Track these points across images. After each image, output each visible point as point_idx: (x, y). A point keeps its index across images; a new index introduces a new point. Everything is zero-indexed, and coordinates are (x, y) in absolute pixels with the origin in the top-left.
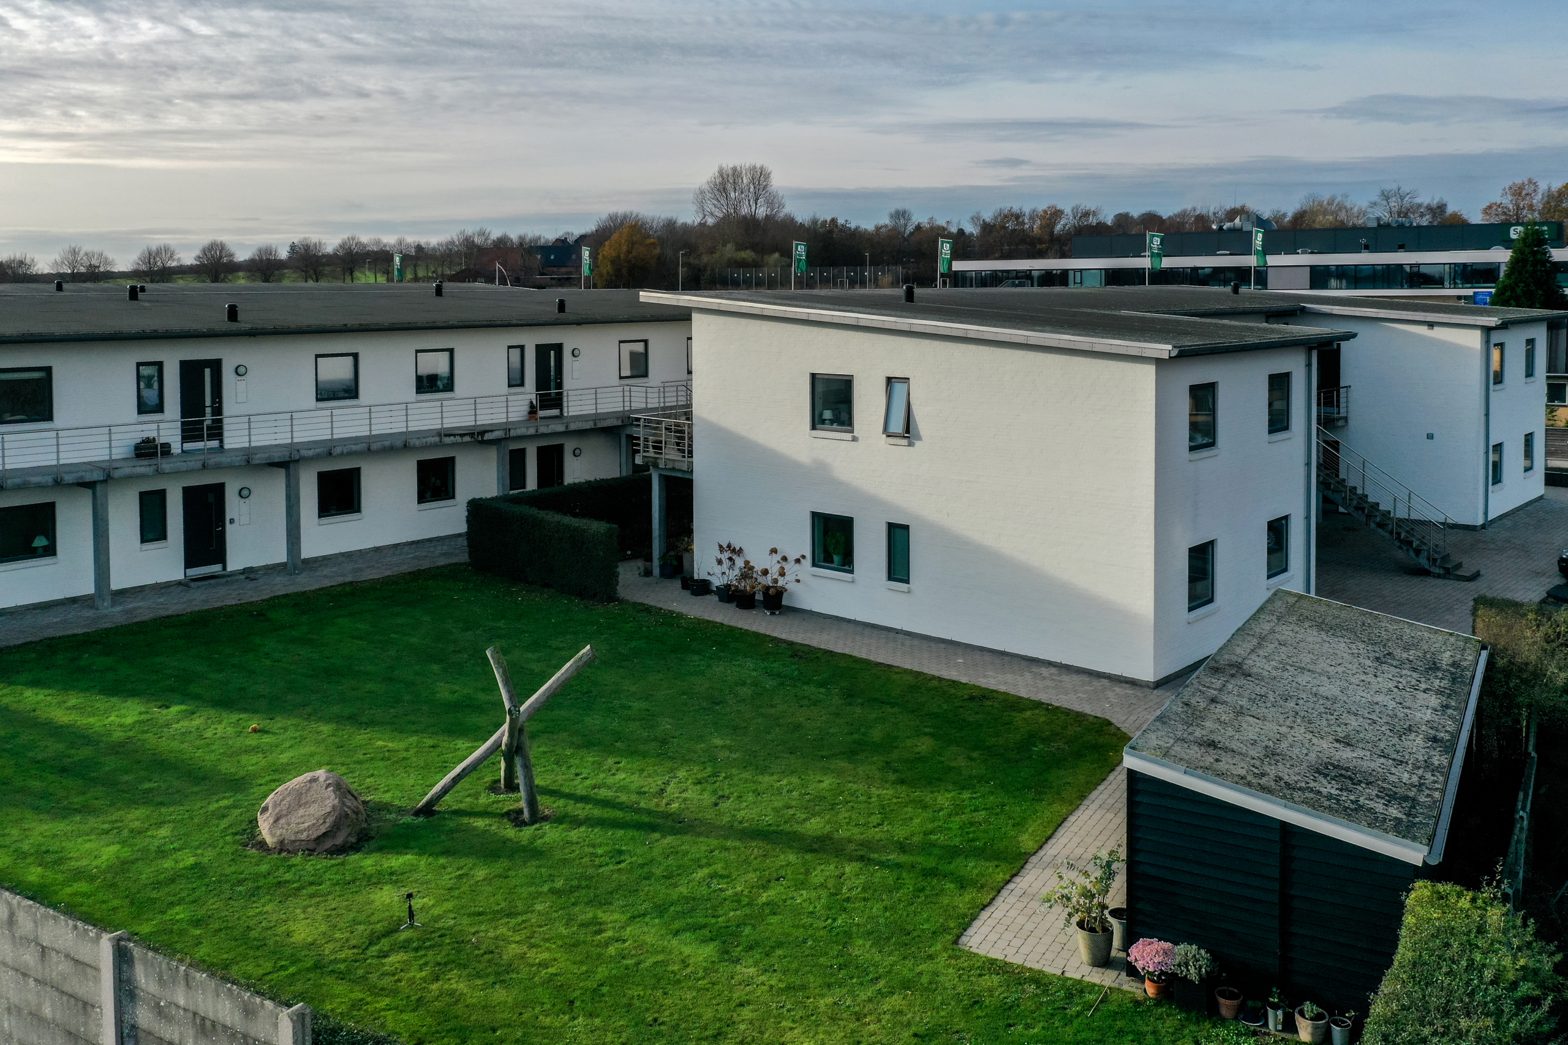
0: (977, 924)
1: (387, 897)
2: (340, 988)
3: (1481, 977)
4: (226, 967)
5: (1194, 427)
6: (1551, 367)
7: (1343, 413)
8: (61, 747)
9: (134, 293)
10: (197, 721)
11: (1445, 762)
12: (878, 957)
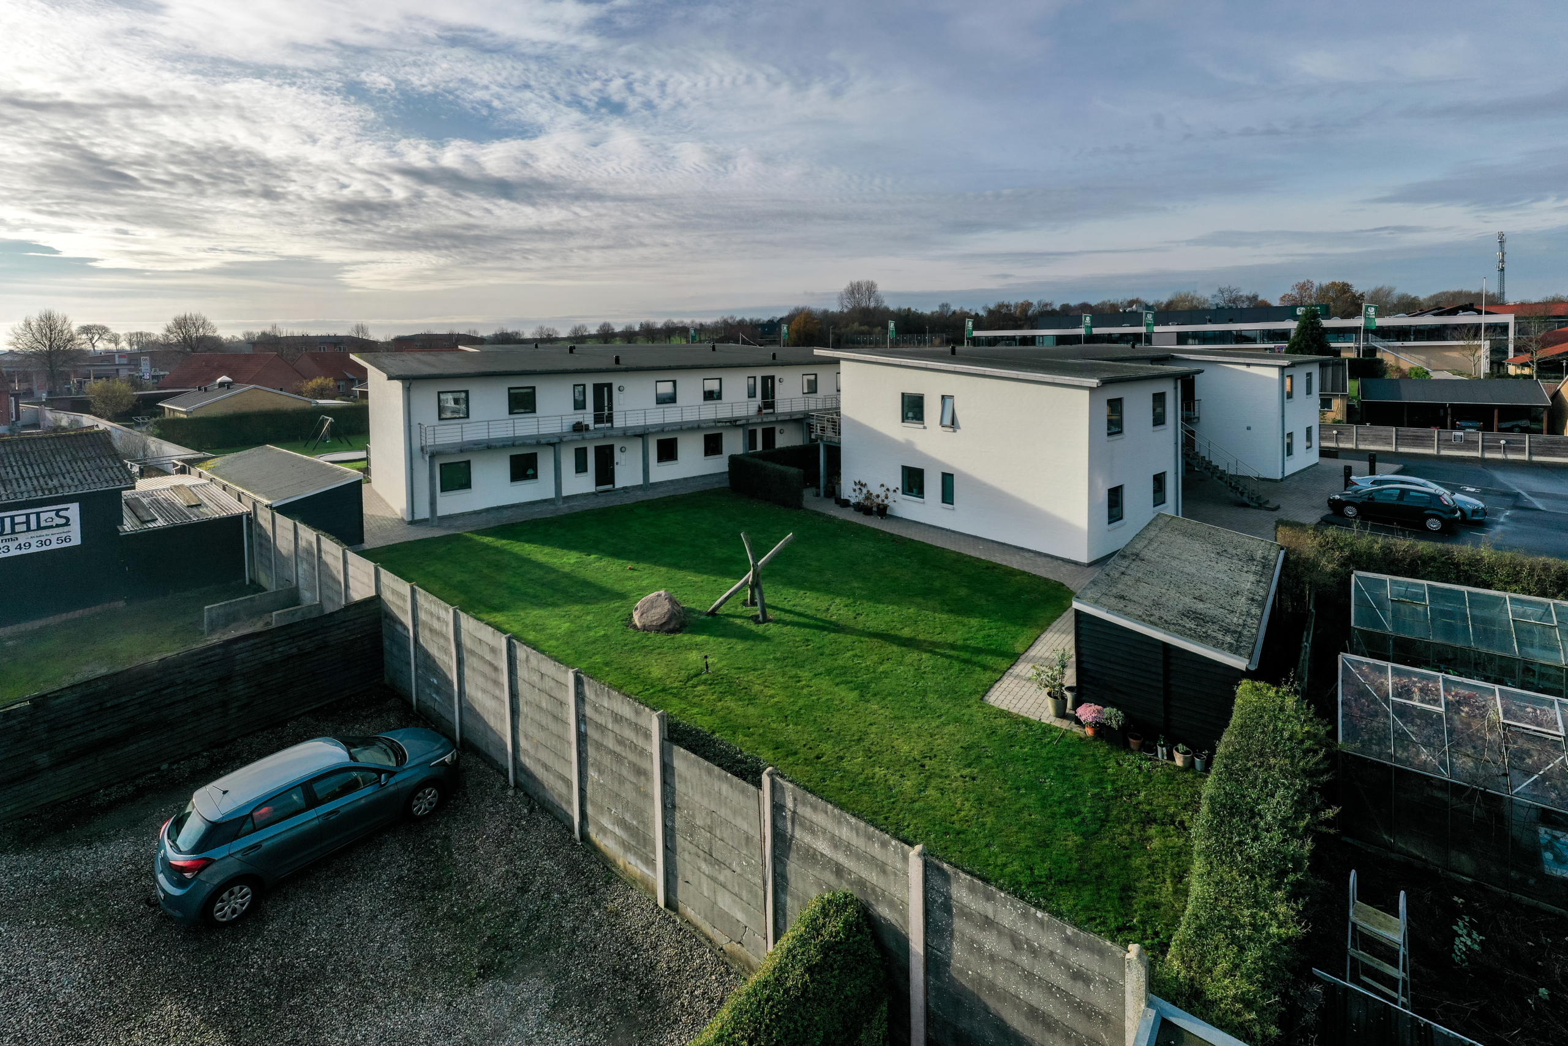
0: (993, 690)
1: (694, 657)
2: (675, 701)
3: (1282, 736)
4: (621, 688)
5: (1110, 422)
6: (1322, 388)
7: (1197, 414)
8: (541, 573)
9: (571, 350)
10: (603, 563)
11: (1259, 613)
12: (941, 704)
